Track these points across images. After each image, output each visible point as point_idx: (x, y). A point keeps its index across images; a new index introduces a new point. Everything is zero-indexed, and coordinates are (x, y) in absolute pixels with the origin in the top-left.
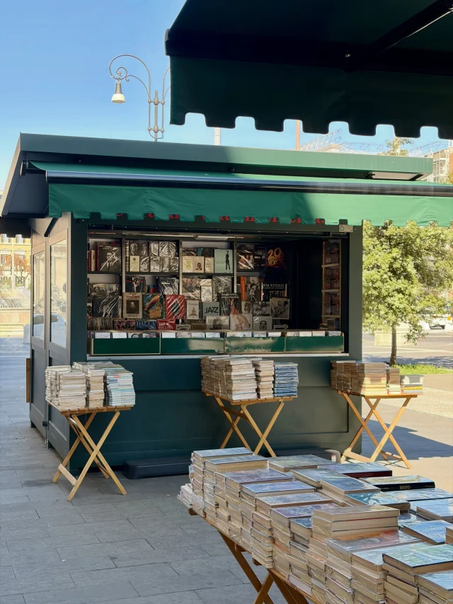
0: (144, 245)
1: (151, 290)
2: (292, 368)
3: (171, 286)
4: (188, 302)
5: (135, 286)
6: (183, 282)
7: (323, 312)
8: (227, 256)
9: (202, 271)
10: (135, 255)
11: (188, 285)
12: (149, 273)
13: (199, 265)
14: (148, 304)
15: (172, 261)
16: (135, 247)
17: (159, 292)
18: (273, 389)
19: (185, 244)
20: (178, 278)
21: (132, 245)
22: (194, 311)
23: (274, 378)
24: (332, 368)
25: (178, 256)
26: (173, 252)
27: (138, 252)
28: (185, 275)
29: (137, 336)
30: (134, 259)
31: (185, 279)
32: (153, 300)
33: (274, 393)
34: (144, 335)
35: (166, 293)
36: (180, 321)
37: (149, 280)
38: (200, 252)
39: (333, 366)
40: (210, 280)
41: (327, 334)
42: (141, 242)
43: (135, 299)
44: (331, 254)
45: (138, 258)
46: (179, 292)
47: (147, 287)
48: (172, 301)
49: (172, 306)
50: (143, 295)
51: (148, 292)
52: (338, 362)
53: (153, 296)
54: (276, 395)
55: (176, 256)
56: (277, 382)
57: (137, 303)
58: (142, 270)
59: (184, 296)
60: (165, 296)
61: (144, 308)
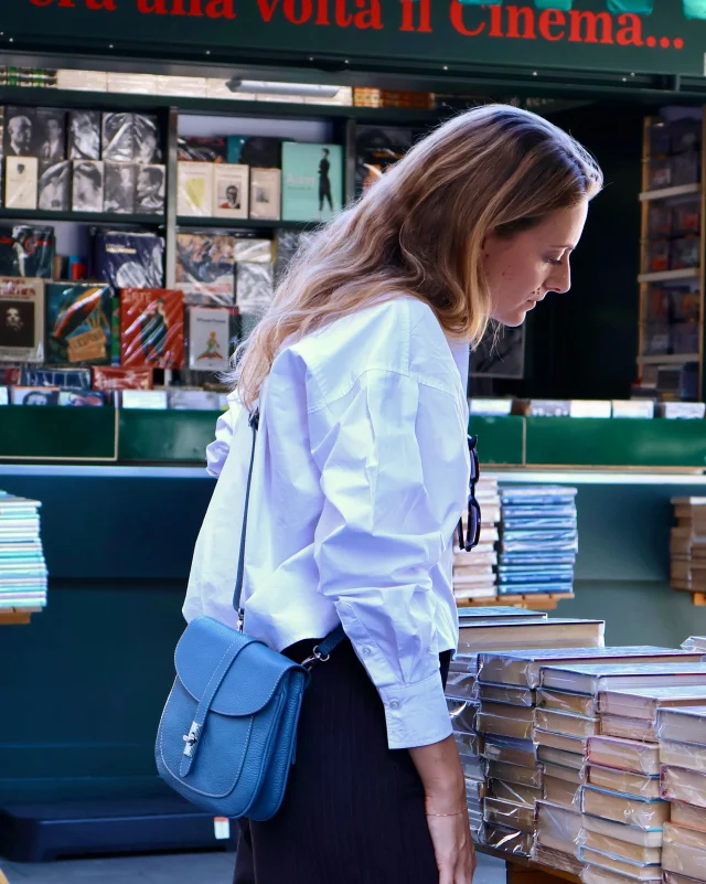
0: (52, 123)
1: (74, 272)
2: (558, 503)
3: (137, 258)
4: (195, 312)
5: (22, 256)
6: (178, 247)
7: (642, 346)
8: (325, 166)
9: (242, 214)
10: (24, 153)
11: (197, 259)
12: (67, 215)
13: (233, 193)
14: (62, 316)
15: (143, 176)
16: (24, 127)
17: (100, 279)
18: (495, 569)
19: (188, 125)
20: (163, 233)
21: (15, 123)
22: (212, 342)
23: (500, 533)
24: (675, 522)
25: (164, 161)
26: (147, 147)
27: (31, 148)
28: (187, 224)
29: (40, 400)
30: (21, 168)
31: (185, 239)
32: (78, 305)
33: (498, 582)
34: (65, 398)
35: (121, 282)
36: (168, 376)
37: (65, 238)
38: (235, 151)
39: (678, 514)
40: (266, 244)
41: (659, 412)
42: (42, 112)
43: (22, 299)
44: (671, 154)
45: (31, 163)
46: (164, 280)
47: (59, 263)
48: (144, 307)
49: (142, 326)
50: (47, 287)
51: (65, 275)
52: (695, 501)
53: (80, 292)
54: (504, 588)
55: (155, 160)
56: (507, 548)
57: (27, 310)
58: (47, 205)
59: (179, 294)
60: (119, 292)
61: (49, 327)
